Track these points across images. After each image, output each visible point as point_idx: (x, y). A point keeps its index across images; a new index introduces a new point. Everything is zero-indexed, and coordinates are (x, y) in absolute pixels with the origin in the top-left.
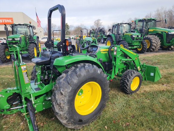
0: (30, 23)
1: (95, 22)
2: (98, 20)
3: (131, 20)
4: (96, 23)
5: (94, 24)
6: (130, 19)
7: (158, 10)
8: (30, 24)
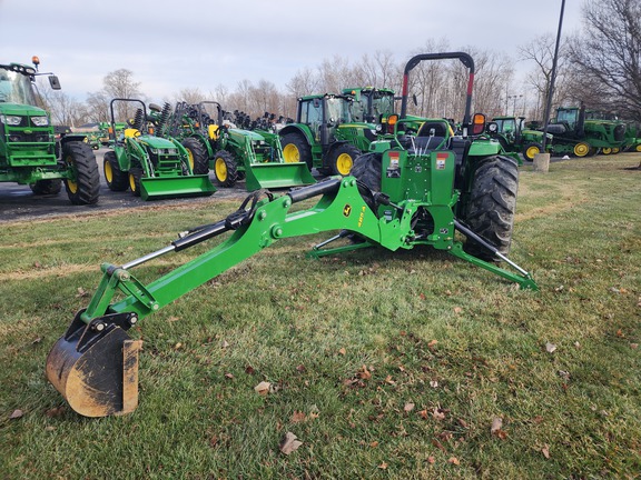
0: (36, 63)
1: (108, 80)
2: (122, 74)
3: (248, 85)
4: (111, 84)
5: (103, 86)
6: (245, 82)
7: (326, 66)
8: (33, 66)
